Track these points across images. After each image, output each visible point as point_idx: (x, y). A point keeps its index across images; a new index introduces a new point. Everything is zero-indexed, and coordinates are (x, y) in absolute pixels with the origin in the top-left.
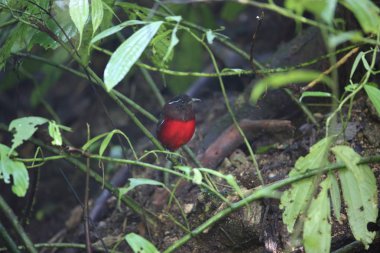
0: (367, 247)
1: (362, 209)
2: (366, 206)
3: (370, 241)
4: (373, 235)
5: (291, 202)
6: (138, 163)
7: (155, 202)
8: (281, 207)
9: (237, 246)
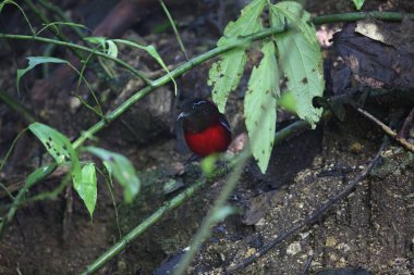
0: (314, 127)
1: (305, 81)
2: (309, 77)
3: (317, 120)
4: (320, 111)
5: (222, 76)
6: (36, 38)
7: (35, 97)
8: (210, 83)
9: (143, 141)
